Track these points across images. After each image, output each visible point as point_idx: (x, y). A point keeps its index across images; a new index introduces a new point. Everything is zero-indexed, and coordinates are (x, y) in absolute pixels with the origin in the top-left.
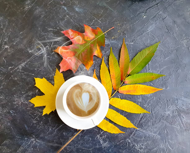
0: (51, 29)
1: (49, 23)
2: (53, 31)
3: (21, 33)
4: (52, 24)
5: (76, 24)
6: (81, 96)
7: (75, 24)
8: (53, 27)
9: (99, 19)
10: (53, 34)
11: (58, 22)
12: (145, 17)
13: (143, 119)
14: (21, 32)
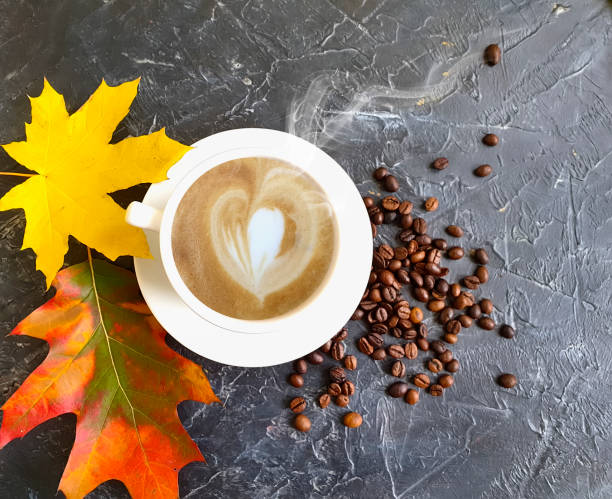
0: (146, 61)
1: (136, 34)
2: (157, 69)
3: (9, 77)
4: (152, 41)
5: (258, 38)
6: (243, 222)
7: (254, 39)
8: (156, 53)
9: (358, 20)
10: (158, 81)
11: (176, 30)
12: (560, 11)
13: (553, 461)
14: (11, 71)
